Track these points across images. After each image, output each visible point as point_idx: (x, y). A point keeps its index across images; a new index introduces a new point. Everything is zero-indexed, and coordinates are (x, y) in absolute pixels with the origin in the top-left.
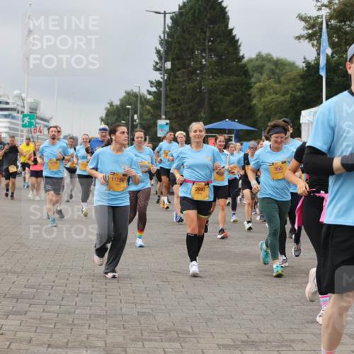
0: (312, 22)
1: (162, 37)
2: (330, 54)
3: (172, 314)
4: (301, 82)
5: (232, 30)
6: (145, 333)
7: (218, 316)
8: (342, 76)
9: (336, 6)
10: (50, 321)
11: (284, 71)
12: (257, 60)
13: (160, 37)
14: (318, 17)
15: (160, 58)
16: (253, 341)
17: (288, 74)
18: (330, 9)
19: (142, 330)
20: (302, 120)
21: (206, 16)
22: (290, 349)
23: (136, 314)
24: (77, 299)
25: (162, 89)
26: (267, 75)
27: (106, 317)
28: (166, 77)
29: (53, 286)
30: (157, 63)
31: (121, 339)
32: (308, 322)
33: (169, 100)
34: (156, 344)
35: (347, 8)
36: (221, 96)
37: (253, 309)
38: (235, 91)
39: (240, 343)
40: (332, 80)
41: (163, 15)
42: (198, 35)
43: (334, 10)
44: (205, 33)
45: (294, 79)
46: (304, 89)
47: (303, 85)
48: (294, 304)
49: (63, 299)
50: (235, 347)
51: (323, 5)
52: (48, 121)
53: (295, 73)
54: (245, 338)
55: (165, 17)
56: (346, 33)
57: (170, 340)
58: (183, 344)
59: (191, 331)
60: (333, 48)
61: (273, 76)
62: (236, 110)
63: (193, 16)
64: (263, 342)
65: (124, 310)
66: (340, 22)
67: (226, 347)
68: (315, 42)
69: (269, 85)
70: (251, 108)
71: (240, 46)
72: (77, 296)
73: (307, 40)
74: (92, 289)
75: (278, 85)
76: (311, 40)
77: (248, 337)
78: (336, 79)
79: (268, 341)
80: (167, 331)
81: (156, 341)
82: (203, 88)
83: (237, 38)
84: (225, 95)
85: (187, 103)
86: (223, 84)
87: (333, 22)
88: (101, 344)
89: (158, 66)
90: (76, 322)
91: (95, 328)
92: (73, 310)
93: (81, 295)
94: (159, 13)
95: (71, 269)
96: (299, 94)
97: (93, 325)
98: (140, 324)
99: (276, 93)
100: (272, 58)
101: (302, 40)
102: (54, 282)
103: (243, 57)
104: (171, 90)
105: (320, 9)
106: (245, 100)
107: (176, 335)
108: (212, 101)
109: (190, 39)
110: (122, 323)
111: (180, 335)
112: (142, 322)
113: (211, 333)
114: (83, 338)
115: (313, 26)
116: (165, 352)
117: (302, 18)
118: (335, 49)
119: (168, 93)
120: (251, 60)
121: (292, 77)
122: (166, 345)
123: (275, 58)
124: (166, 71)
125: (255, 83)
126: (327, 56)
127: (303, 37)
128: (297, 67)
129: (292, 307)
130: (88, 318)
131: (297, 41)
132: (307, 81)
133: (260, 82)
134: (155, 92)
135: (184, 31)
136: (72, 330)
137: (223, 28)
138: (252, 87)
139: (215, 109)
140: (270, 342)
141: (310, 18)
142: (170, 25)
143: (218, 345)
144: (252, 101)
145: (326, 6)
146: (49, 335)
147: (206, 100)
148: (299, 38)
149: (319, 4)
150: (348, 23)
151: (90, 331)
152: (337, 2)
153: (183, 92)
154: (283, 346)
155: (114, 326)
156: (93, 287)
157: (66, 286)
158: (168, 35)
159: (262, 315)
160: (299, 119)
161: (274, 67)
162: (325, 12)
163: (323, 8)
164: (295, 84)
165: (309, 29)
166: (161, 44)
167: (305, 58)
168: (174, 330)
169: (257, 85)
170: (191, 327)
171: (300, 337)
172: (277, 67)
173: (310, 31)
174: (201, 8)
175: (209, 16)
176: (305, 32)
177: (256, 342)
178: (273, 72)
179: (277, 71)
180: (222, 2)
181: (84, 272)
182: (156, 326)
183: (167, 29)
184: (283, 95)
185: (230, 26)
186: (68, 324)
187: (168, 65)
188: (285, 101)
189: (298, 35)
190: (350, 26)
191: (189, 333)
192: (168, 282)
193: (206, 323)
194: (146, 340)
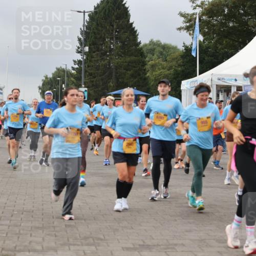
0: (189, 17)
1: (82, 29)
2: (202, 40)
3: (89, 226)
4: (182, 61)
5: (132, 24)
6: (71, 240)
7: (122, 227)
8: (211, 56)
9: (206, 6)
10: (3, 232)
11: (169, 53)
12: (150, 45)
13: (81, 29)
14: (194, 14)
15: (81, 44)
16: (147, 245)
17: (172, 54)
18: (202, 8)
19: (68, 238)
20: (182, 88)
21: (114, 14)
22: (174, 250)
23: (64, 227)
24: (22, 216)
25: (82, 66)
26: (157, 56)
27: (43, 228)
28: (85, 58)
29: (5, 207)
30: (79, 48)
31: (53, 244)
32: (187, 231)
33: (87, 74)
34: (78, 248)
35: (214, 8)
36: (125, 71)
37: (147, 222)
38: (134, 67)
39: (138, 246)
40: (204, 59)
41: (83, 14)
42: (108, 27)
43: (205, 9)
44: (113, 26)
45: (176, 58)
46: (184, 66)
47: (183, 62)
48: (177, 218)
49: (12, 216)
50: (134, 249)
51: (197, 6)
52: (2, 90)
53: (177, 53)
54: (141, 243)
55: (84, 15)
56: (214, 25)
57: (88, 245)
58: (97, 247)
59: (103, 238)
60: (204, 36)
61: (161, 57)
62: (135, 80)
63: (105, 13)
64: (154, 246)
65: (55, 223)
66: (209, 17)
67: (128, 249)
68: (191, 32)
69: (159, 63)
70: (145, 79)
71: (138, 35)
72: (22, 214)
73: (185, 31)
74: (33, 209)
75: (164, 63)
76: (188, 30)
77: (144, 242)
78: (206, 58)
79: (158, 245)
80: (86, 238)
81: (78, 245)
82: (112, 65)
83: (136, 29)
84: (127, 70)
85: (100, 76)
86: (126, 62)
87: (204, 17)
88: (39, 248)
89: (79, 50)
90: (22, 232)
91: (35, 236)
92: (19, 224)
93: (24, 213)
94: (80, 12)
95: (18, 195)
96: (180, 69)
97: (33, 234)
98: (67, 233)
99: (163, 68)
100: (161, 43)
101: (182, 31)
102: (6, 203)
103: (140, 43)
104: (88, 66)
105: (195, 8)
106: (141, 73)
107: (92, 241)
108: (118, 75)
109: (102, 30)
110: (54, 233)
111: (96, 241)
112: (68, 232)
113: (118, 240)
114: (27, 243)
115: (190, 21)
116: (84, 253)
117: (182, 15)
118: (206, 37)
119: (87, 69)
120: (146, 45)
121: (175, 57)
122: (86, 248)
123: (163, 44)
124: (85, 53)
125: (149, 61)
126: (200, 41)
127: (183, 28)
128: (179, 50)
129: (176, 220)
130: (30, 229)
131: (178, 31)
132: (185, 60)
133: (152, 60)
134: (77, 68)
135: (98, 25)
136: (19, 238)
137: (126, 22)
138: (146, 64)
139: (120, 80)
140: (160, 245)
141: (188, 14)
142: (88, 20)
143: (123, 248)
144: (146, 74)
145: (199, 6)
146: (2, 242)
147: (114, 74)
148: (180, 29)
149: (194, 5)
150: (215, 18)
151: (31, 239)
152: (207, 3)
153: (98, 68)
154: (168, 248)
155: (48, 235)
156: (33, 207)
157: (14, 206)
158: (86, 27)
159: (154, 227)
160: (180, 87)
161: (162, 50)
162: (198, 10)
163: (198, 7)
164: (177, 62)
165: (187, 23)
166: (81, 34)
167: (184, 44)
168: (91, 237)
169: (150, 63)
170: (104, 236)
171: (180, 242)
172: (164, 50)
173: (188, 24)
174: (111, 8)
175: (115, 14)
176: (184, 25)
177: (149, 246)
178: (161, 53)
179: (164, 53)
180: (125, 3)
181: (27, 197)
182: (78, 235)
183: (86, 24)
184: (169, 70)
185: (131, 21)
186: (16, 234)
187: (87, 49)
188: (170, 74)
189: (179, 27)
190: (216, 20)
191: (101, 240)
192: (87, 203)
193: (114, 232)
194: (71, 245)
